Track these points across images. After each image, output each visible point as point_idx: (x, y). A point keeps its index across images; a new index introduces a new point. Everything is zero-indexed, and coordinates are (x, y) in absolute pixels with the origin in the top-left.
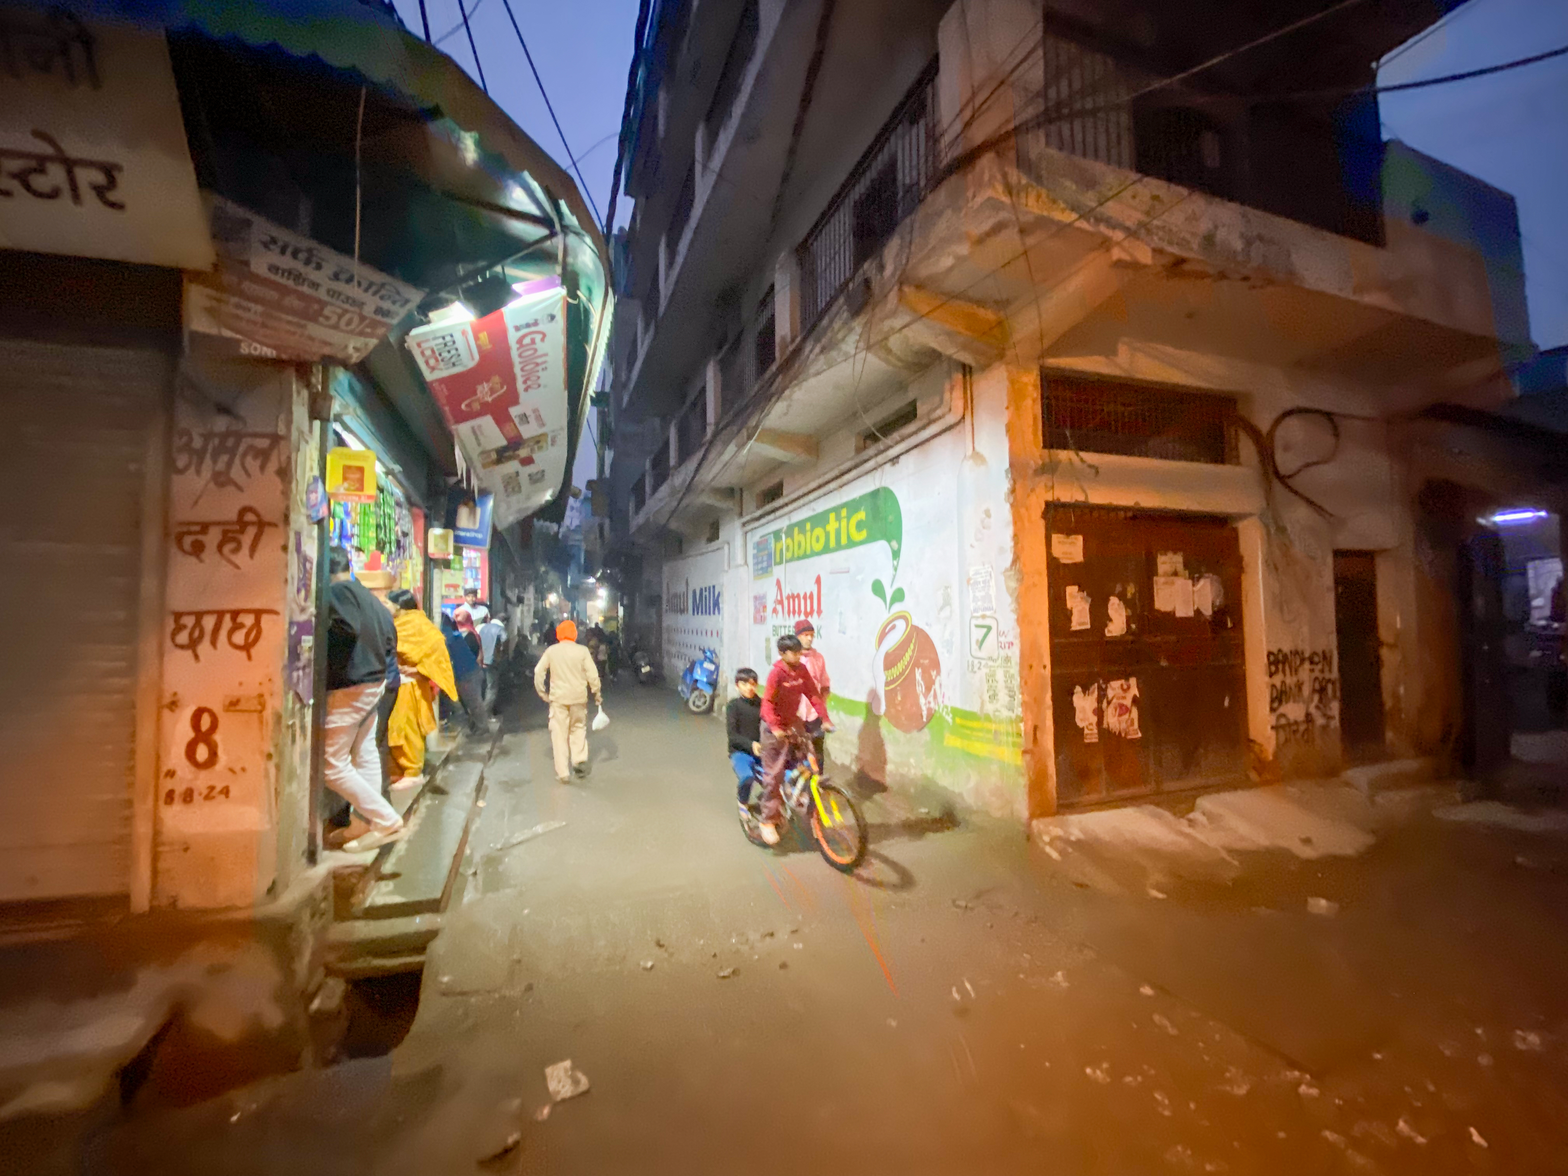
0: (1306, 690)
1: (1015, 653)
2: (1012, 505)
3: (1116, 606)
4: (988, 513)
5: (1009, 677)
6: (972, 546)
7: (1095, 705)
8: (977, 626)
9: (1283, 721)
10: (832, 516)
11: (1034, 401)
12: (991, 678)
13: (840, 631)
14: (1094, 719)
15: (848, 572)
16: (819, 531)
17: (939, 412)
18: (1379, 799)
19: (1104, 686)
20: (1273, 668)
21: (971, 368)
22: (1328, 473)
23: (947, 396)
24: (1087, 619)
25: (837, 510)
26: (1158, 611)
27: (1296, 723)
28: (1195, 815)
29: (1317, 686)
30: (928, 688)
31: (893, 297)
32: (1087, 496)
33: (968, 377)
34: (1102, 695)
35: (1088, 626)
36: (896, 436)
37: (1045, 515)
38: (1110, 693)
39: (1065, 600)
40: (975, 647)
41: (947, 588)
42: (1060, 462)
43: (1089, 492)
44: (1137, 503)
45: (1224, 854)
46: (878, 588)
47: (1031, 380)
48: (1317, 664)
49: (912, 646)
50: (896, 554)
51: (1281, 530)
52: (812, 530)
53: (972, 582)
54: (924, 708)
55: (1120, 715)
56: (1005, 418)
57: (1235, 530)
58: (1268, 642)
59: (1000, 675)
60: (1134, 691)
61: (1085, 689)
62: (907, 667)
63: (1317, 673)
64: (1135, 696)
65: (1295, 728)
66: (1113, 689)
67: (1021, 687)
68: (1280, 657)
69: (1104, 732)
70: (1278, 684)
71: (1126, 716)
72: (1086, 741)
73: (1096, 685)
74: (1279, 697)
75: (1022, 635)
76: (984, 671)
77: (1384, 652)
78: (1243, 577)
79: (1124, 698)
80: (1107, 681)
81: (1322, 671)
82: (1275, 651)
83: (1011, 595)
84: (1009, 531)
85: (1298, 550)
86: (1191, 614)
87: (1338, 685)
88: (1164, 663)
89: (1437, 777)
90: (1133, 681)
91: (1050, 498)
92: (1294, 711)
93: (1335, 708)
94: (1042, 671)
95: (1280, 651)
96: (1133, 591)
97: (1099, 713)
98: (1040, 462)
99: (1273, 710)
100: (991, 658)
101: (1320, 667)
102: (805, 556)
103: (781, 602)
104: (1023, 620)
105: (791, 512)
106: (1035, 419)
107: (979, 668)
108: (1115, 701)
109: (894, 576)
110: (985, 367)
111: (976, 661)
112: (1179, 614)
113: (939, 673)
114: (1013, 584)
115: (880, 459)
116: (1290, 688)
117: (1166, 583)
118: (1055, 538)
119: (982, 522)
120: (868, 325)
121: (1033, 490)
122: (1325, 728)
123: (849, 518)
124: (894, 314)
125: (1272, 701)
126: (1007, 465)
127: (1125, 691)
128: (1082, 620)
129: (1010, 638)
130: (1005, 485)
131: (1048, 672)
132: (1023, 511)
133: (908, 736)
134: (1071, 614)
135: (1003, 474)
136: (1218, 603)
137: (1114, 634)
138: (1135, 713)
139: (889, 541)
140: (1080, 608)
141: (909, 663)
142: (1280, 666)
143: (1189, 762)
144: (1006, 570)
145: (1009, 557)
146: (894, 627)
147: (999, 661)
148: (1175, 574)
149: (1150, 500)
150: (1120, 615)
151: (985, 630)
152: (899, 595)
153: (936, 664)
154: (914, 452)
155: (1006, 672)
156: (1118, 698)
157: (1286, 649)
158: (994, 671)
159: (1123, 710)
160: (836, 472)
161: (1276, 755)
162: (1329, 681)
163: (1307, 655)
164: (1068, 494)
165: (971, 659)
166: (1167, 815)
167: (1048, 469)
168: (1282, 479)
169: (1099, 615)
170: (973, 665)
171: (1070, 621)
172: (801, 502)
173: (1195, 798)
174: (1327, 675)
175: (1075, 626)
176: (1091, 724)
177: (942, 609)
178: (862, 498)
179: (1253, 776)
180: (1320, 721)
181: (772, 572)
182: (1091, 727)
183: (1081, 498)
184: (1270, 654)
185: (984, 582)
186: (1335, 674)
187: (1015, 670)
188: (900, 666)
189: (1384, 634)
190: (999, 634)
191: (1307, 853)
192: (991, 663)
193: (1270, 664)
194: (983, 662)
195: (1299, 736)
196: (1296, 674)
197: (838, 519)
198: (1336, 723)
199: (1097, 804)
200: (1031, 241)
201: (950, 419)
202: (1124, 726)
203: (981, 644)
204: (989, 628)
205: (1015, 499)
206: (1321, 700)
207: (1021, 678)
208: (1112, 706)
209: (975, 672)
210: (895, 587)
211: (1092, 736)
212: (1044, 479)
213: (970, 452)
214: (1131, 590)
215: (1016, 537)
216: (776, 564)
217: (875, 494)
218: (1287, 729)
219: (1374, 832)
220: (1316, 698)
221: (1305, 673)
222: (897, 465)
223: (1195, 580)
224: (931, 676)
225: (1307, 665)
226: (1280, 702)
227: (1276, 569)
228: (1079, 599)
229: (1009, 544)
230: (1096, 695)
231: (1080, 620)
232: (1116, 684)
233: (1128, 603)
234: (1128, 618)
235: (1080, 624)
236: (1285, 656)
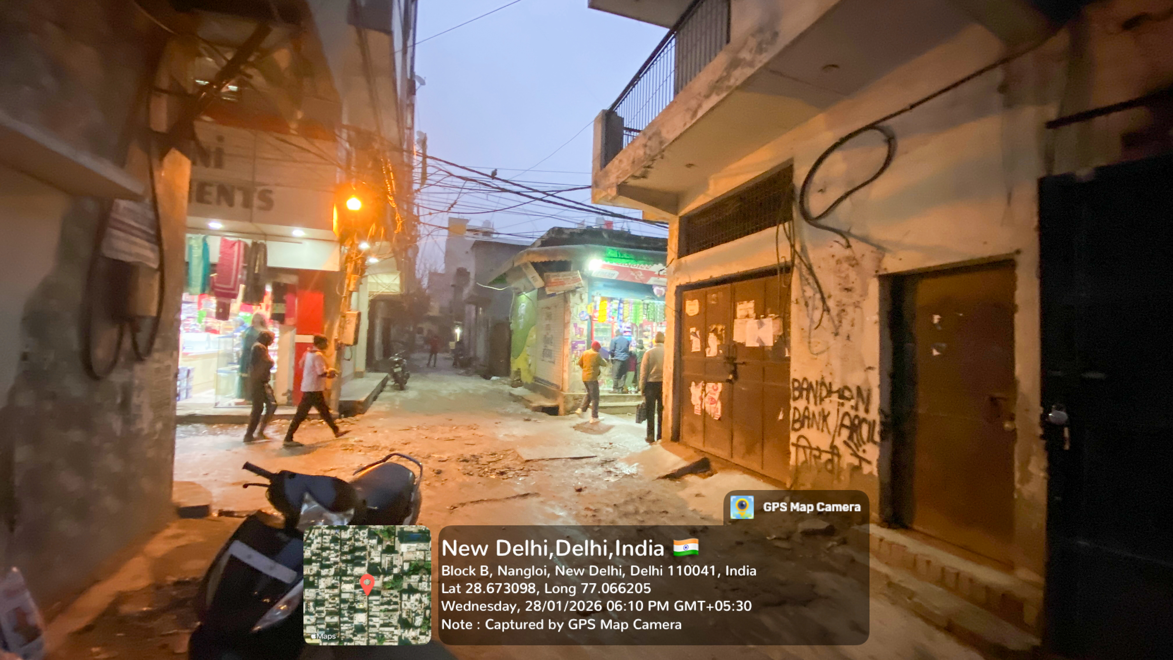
0: (833, 421)
3: (712, 338)
7: (700, 394)
9: (804, 442)
14: (699, 402)
19: (704, 385)
20: (797, 394)
24: (699, 346)
26: (736, 342)
27: (821, 450)
29: (847, 422)
34: (704, 390)
35: (699, 350)
37: (676, 293)
38: (707, 390)
39: (690, 335)
48: (849, 399)
55: (711, 404)
58: (795, 371)
60: (720, 391)
61: (697, 384)
63: (848, 410)
64: (720, 394)
65: (817, 453)
66: (710, 388)
68: (805, 385)
69: (703, 411)
70: (802, 409)
71: (714, 406)
72: (695, 413)
73: (701, 383)
74: (801, 420)
79: (714, 394)
80: (707, 382)
81: (855, 408)
82: (799, 379)
86: (758, 345)
87: (877, 429)
90: (720, 385)
92: (817, 438)
93: (870, 452)
95: (805, 379)
96: (722, 329)
97: (701, 399)
99: (794, 429)
101: (853, 402)
108: (709, 395)
112: (748, 345)
116: (814, 415)
117: (742, 323)
118: (688, 303)
125: (794, 421)
127: (715, 390)
131: (672, 371)
134: (692, 342)
136: (779, 337)
137: (711, 355)
138: (718, 405)
140: (695, 339)
142: (805, 393)
150: (716, 344)
156: (711, 394)
157: (812, 379)
159: (713, 402)
162: (864, 420)
163: (835, 388)
167: (678, 269)
168: (814, 220)
169: (704, 345)
171: (691, 346)
174: (862, 414)
175: (693, 349)
176: (697, 404)
180: (848, 459)
182: (697, 406)
184: (795, 380)
186: (874, 415)
193: (794, 388)
195: (823, 462)
196: (821, 404)
202: (711, 410)
206: (850, 437)
208: (707, 397)
211: (697, 411)
218: (808, 451)
220: (845, 433)
221: (831, 405)
223: (761, 319)
225: (835, 397)
226: (805, 426)
230: (701, 388)
231: (696, 346)
232: (710, 385)
233: (719, 337)
234: (718, 346)
235: (697, 348)
236: (810, 386)
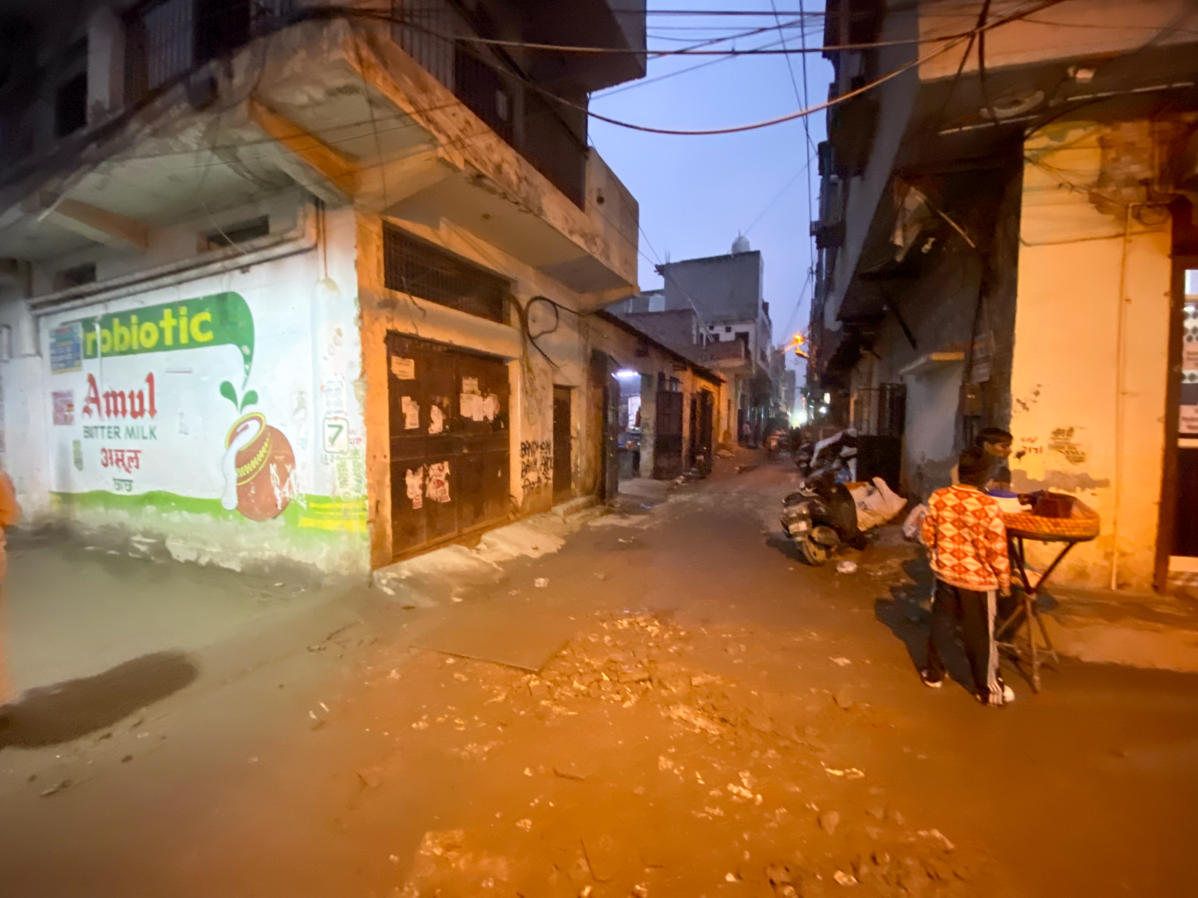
0: (538, 464)
1: (362, 447)
2: (360, 329)
3: (436, 412)
4: (339, 333)
5: (356, 465)
6: (325, 358)
7: (421, 482)
8: (330, 426)
9: (527, 483)
10: (168, 312)
11: (378, 247)
12: (342, 467)
13: (181, 432)
14: (420, 492)
15: (190, 372)
16: (149, 326)
17: (292, 234)
18: (568, 520)
19: (427, 468)
20: (523, 452)
21: (323, 203)
22: (554, 339)
23: (300, 222)
24: (416, 421)
25: (174, 307)
26: (462, 416)
27: (534, 483)
28: (481, 546)
29: (544, 462)
30: (283, 481)
31: (243, 109)
32: (417, 331)
33: (321, 212)
34: (426, 475)
35: (417, 426)
36: (247, 245)
37: (386, 340)
38: (431, 473)
39: (401, 407)
40: (328, 443)
41: (301, 393)
42: (398, 300)
43: (419, 328)
44: (451, 341)
45: (495, 566)
46: (227, 390)
47: (375, 230)
49: (266, 444)
50: (248, 359)
51: (530, 370)
52: (140, 324)
53: (325, 388)
54: (279, 498)
55: (438, 487)
56: (354, 254)
57: (507, 367)
58: (522, 437)
59: (350, 465)
60: (447, 471)
61: (415, 471)
62: (261, 463)
63: (544, 455)
64: (447, 474)
65: (532, 486)
66: (433, 470)
67: (367, 473)
68: (527, 446)
69: (426, 500)
70: (526, 461)
71: (441, 488)
72: (414, 508)
73: (422, 468)
74: (526, 469)
75: (368, 433)
76: (337, 462)
77: (573, 442)
78: (510, 396)
79: (440, 476)
80: (429, 466)
81: (546, 453)
82: (525, 442)
83: (359, 401)
84: (358, 349)
85: (537, 383)
86: (482, 419)
87: (553, 461)
88: (465, 451)
89: (590, 505)
90: (446, 464)
91: (390, 327)
92: (532, 476)
93: (551, 473)
94: (384, 459)
95: (527, 442)
96: (447, 403)
97: (424, 487)
98: (383, 298)
99: (522, 476)
100: (342, 452)
101: (545, 450)
102: (130, 351)
103: (96, 400)
104: (369, 420)
105: (109, 300)
106: (379, 262)
107: (332, 461)
108: (434, 478)
109: (246, 380)
110: (336, 207)
111: (329, 455)
112: (475, 419)
113: (293, 467)
114: (362, 393)
115: (228, 263)
116: (531, 464)
117: (468, 398)
118: (395, 359)
119: (335, 339)
120: (212, 126)
121: (377, 319)
122: (546, 484)
123: (190, 317)
124: (243, 125)
125: (523, 471)
126: (356, 294)
127: (440, 470)
128: (414, 422)
129: (358, 436)
130: (355, 311)
131: (388, 460)
132: (369, 334)
133: (262, 524)
134: (406, 417)
135: (353, 302)
136: (497, 413)
137: (435, 432)
138: (447, 485)
139: (240, 346)
140: (411, 413)
141: (263, 459)
142: (527, 451)
143: (478, 513)
144: (356, 381)
145: (358, 371)
146: (246, 427)
147: (349, 454)
148: (473, 392)
149: (460, 341)
150: (439, 418)
151: (337, 429)
152: (251, 398)
153: (291, 459)
154: (266, 265)
155: (355, 463)
156: (436, 476)
157: (530, 441)
158: (345, 462)
159: (440, 483)
160: (172, 267)
161: (523, 503)
162: (549, 458)
163: (539, 444)
164: (405, 328)
165: (324, 453)
166: (465, 549)
167: (390, 304)
168: (532, 339)
169: (425, 419)
170: (326, 459)
171: (404, 421)
172: (123, 291)
173: (480, 535)
174: (548, 455)
175: (408, 426)
176: (418, 496)
177: (297, 411)
178: (208, 300)
179: (512, 517)
180: (544, 481)
181: (80, 365)
182: (417, 498)
183: (413, 331)
184: (522, 443)
185: (337, 389)
186: (551, 454)
187: (362, 460)
188: (254, 463)
189: (573, 433)
190: (349, 432)
191: (535, 555)
192: (341, 456)
193: (522, 449)
194: (335, 455)
195: (534, 490)
196: (534, 455)
197: (176, 315)
198: (551, 482)
199: (420, 550)
200: (378, 114)
201: (304, 244)
202: (439, 495)
203: (333, 440)
204: (340, 427)
205: (363, 323)
206: (545, 470)
207: (367, 465)
208: (432, 481)
209: (327, 464)
210: (248, 388)
211: (418, 503)
212: (386, 312)
213: (323, 277)
214: (446, 402)
215: (363, 354)
216: (87, 357)
217: (222, 298)
218: (529, 487)
219: (565, 538)
220: (543, 468)
221: (538, 455)
222: (247, 274)
223: (484, 397)
224: (286, 469)
225: (539, 450)
226: (526, 472)
227: (527, 392)
228: (411, 406)
229: (358, 360)
230: (421, 475)
231: (412, 421)
232: (435, 467)
233: (444, 411)
234: (444, 421)
235: (412, 424)
236: (529, 445)
